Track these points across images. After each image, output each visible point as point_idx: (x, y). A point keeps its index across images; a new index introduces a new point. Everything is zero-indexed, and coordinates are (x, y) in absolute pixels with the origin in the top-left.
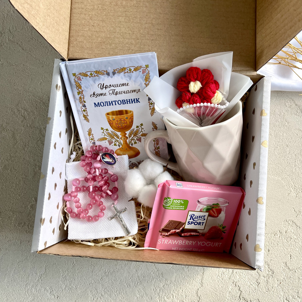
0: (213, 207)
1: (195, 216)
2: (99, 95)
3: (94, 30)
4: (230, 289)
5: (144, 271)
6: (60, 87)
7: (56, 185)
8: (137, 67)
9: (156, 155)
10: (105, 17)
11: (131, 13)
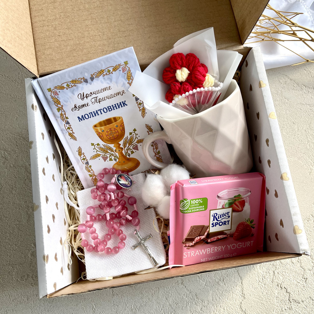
0: (235, 200)
1: (218, 216)
2: (81, 107)
3: (60, 39)
4: (276, 294)
5: (176, 297)
6: (36, 107)
7: (54, 217)
8: (116, 66)
9: (158, 161)
10: (69, 24)
11: (97, 15)
